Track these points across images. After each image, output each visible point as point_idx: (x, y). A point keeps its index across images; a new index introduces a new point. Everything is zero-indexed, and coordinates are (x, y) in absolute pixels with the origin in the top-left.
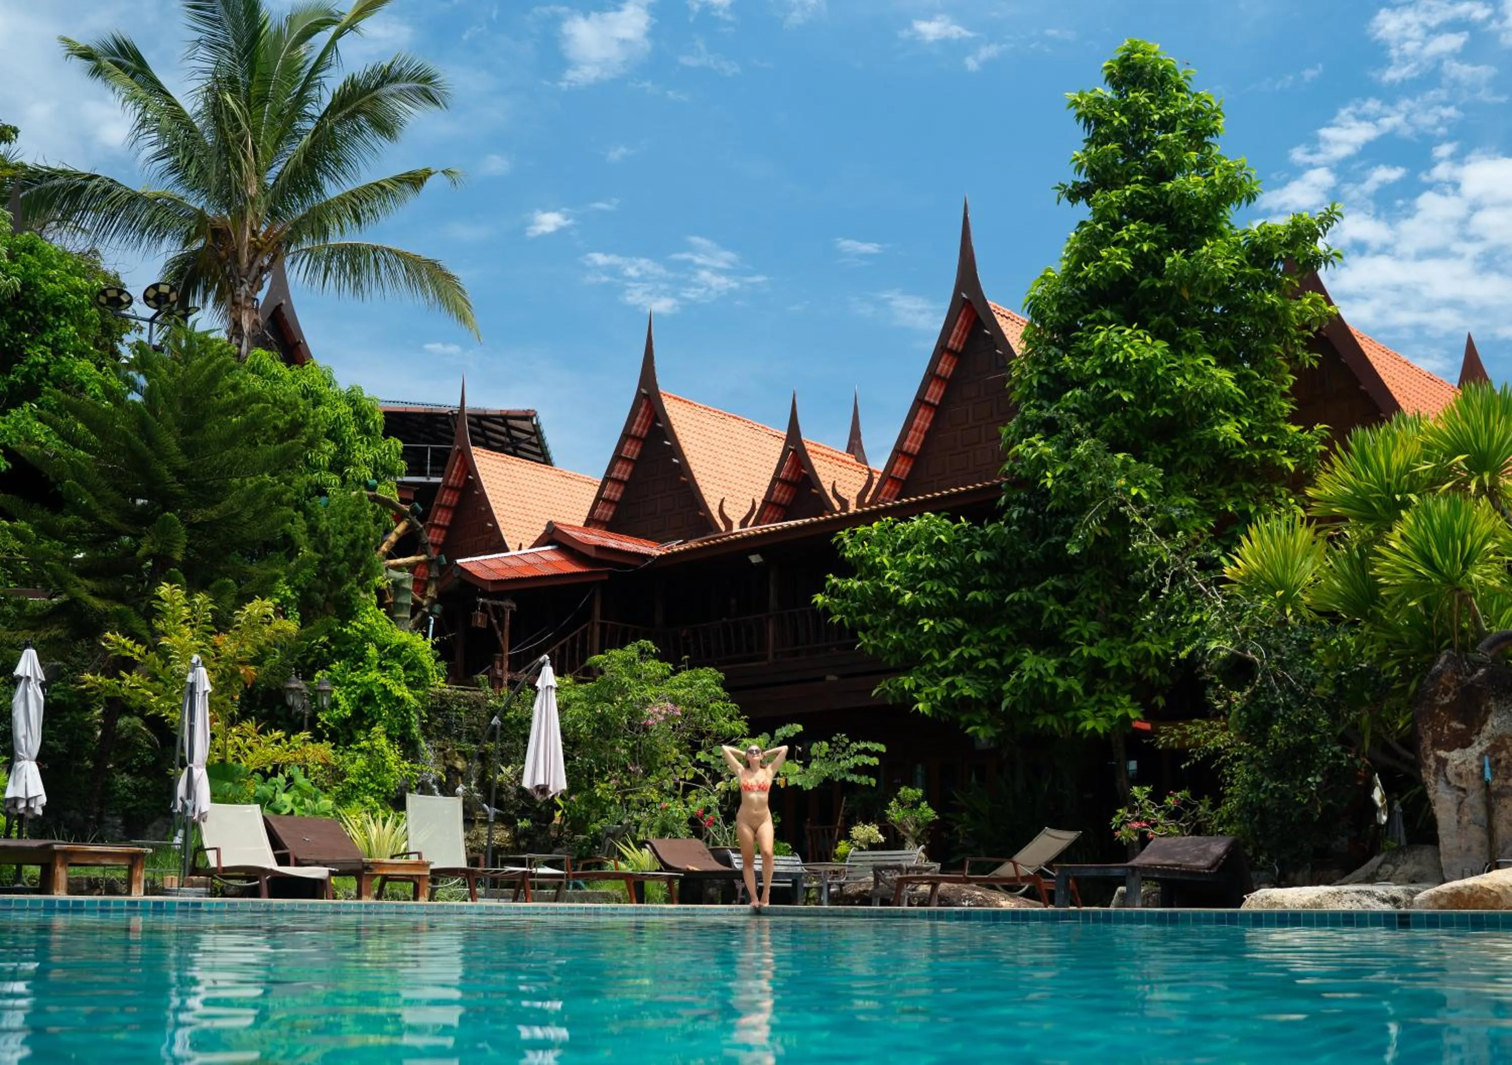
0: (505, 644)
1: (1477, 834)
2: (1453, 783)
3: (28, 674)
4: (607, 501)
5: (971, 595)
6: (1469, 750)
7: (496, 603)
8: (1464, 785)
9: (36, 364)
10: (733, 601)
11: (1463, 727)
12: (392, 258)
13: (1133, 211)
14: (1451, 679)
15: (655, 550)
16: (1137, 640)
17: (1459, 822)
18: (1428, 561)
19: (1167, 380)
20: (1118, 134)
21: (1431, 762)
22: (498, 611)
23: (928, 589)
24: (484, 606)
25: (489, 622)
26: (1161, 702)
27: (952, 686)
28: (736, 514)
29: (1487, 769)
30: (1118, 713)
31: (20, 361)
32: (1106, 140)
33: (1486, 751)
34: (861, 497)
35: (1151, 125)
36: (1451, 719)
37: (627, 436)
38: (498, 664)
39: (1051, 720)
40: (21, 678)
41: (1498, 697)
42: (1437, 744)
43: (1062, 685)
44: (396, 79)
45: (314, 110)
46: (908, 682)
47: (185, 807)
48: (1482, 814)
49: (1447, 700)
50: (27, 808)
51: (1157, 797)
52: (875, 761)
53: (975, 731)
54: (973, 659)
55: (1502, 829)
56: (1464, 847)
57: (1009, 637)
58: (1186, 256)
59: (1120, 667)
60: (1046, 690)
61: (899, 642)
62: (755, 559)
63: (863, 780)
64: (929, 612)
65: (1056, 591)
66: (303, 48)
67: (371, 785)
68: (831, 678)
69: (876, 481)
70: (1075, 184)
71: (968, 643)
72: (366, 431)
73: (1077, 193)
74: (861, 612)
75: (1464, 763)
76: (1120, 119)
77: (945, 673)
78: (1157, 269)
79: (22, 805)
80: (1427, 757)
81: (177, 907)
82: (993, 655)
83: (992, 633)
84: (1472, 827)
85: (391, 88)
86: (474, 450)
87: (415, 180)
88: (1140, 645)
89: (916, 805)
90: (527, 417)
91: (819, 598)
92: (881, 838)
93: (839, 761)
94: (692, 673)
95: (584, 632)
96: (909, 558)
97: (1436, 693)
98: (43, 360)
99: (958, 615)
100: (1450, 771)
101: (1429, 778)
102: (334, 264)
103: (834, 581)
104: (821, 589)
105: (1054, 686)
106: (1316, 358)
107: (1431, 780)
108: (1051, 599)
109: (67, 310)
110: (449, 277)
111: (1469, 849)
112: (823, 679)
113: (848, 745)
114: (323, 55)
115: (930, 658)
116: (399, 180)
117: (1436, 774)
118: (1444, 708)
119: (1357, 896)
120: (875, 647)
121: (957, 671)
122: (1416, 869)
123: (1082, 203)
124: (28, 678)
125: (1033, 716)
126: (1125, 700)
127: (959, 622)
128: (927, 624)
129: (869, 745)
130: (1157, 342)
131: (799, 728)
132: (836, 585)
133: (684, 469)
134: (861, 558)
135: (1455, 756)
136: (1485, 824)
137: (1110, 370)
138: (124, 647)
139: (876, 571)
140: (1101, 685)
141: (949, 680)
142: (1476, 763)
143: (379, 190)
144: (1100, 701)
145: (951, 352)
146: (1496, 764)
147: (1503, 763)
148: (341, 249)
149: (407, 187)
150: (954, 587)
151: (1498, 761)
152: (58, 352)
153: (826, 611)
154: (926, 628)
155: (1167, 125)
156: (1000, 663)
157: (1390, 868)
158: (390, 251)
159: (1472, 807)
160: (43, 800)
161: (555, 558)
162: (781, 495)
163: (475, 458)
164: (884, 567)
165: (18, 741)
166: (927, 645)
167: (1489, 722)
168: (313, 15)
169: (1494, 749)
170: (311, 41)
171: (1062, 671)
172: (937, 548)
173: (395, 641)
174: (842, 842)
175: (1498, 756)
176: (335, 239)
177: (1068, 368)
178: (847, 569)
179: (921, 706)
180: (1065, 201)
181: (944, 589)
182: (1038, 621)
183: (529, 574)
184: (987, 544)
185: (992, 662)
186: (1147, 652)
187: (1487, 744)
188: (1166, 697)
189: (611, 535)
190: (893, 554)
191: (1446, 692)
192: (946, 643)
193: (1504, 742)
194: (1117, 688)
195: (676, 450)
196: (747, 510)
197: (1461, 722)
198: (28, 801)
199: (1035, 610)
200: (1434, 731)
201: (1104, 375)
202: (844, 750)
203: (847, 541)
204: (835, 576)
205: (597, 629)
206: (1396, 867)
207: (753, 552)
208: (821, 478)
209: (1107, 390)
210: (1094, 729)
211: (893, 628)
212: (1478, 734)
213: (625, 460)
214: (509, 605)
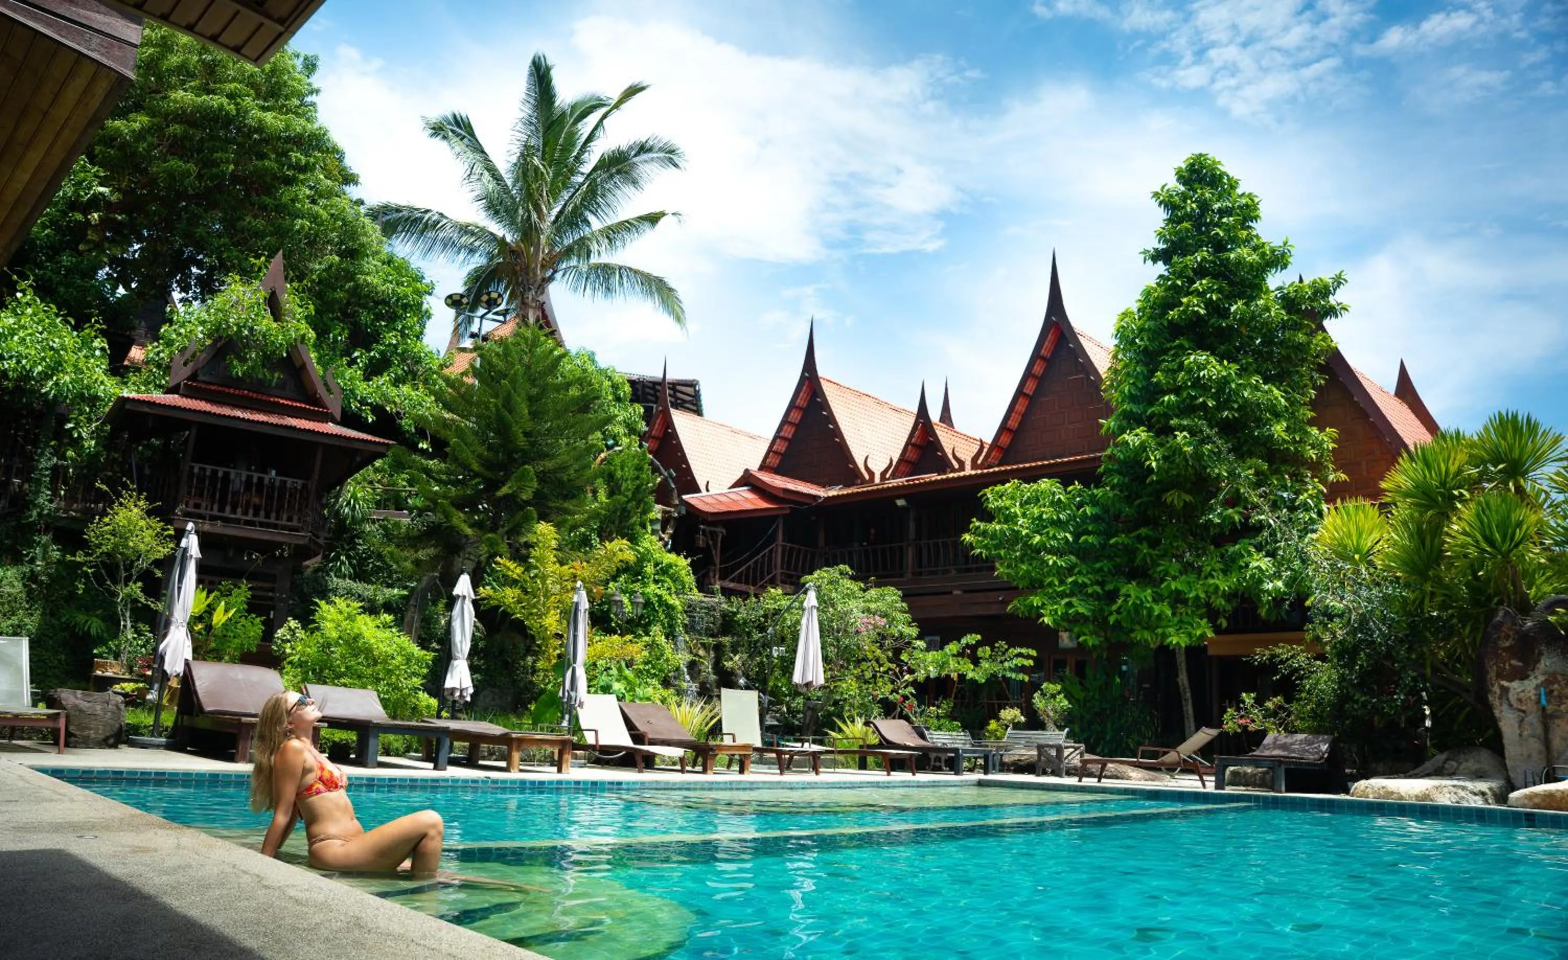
0: (718, 561)
1: (1535, 745)
2: (1515, 706)
3: (465, 594)
4: (776, 453)
5: (1083, 538)
6: (1526, 682)
7: (713, 529)
8: (1524, 708)
9: (390, 344)
10: (873, 531)
11: (1520, 664)
12: (632, 275)
13: (1201, 272)
14: (1510, 629)
15: (822, 493)
16: (1206, 578)
17: (1520, 735)
18: (1490, 541)
19: (1236, 393)
20: (1188, 217)
21: (1496, 689)
22: (713, 535)
23: (1051, 534)
24: (704, 531)
25: (708, 544)
26: (1224, 624)
27: (1069, 605)
28: (878, 467)
29: (1543, 697)
30: (1198, 633)
31: (377, 342)
32: (1180, 221)
33: (1542, 683)
34: (974, 459)
35: (1213, 211)
36: (1510, 658)
37: (792, 406)
38: (711, 574)
39: (1147, 635)
40: (458, 596)
41: (1549, 644)
42: (1500, 676)
43: (1157, 609)
44: (650, 150)
45: (586, 168)
46: (1036, 601)
47: (570, 697)
48: (1539, 730)
49: (1507, 644)
50: (461, 696)
51: (1259, 702)
52: (1031, 662)
53: (1085, 641)
54: (1084, 585)
55: (1557, 743)
56: (1525, 754)
57: (1110, 571)
58: (1246, 304)
59: (1197, 597)
60: (1145, 612)
61: (1028, 571)
62: (900, 502)
63: (1021, 676)
64: (1052, 551)
65: (1147, 538)
66: (579, 126)
67: (653, 671)
68: (956, 592)
69: (985, 450)
70: (1156, 250)
71: (1080, 573)
72: (618, 399)
73: (1156, 256)
74: (997, 547)
75: (1523, 691)
76: (1191, 206)
77: (1063, 595)
78: (1225, 314)
79: (457, 694)
80: (1493, 685)
81: (607, 786)
82: (1098, 583)
83: (1098, 565)
84: (1532, 740)
85: (644, 157)
86: (672, 411)
87: (653, 219)
88: (1211, 581)
89: (1053, 696)
90: (692, 384)
91: (967, 537)
92: (1023, 719)
93: (1002, 662)
94: (880, 590)
95: (771, 552)
96: (1036, 511)
97: (1499, 638)
98: (394, 342)
99: (1071, 553)
100: (1512, 697)
101: (1494, 699)
102: (593, 276)
103: (977, 524)
104: (968, 530)
105: (1150, 610)
106: (1325, 379)
107: (1496, 703)
108: (1145, 544)
109: (411, 306)
110: (671, 290)
111: (1529, 756)
112: (950, 593)
113: (1007, 650)
114: (596, 128)
115: (1051, 584)
116: (642, 219)
117: (1500, 698)
118: (1505, 649)
119: (1454, 790)
120: (1008, 575)
121: (1072, 594)
122: (1477, 766)
123: (1160, 263)
124: (464, 597)
125: (1132, 631)
126: (1204, 622)
127: (1073, 558)
128: (1051, 560)
129: (1024, 651)
130: (1231, 365)
131: (979, 637)
132: (979, 527)
133: (837, 432)
134: (999, 509)
135: (1515, 686)
136: (1542, 737)
137: (1197, 383)
138: (509, 569)
139: (1010, 519)
140: (1181, 609)
141: (1067, 600)
142: (1533, 692)
143: (627, 226)
144: (1181, 621)
145: (1043, 358)
146: (1549, 693)
147: (1556, 693)
148: (597, 267)
149: (647, 224)
150: (1070, 533)
151: (1552, 691)
152: (403, 335)
153: (971, 547)
154: (1051, 562)
155: (1223, 212)
156: (1102, 589)
157: (1454, 764)
158: (630, 269)
159: (1531, 724)
160: (471, 690)
161: (750, 496)
162: (912, 455)
163: (674, 417)
164: (1016, 516)
165: (455, 645)
166: (1049, 574)
167: (1542, 662)
168: (590, 100)
169: (1547, 683)
170: (585, 120)
171: (1157, 599)
172: (1057, 504)
173: (665, 562)
174: (992, 721)
175: (1551, 687)
176: (594, 260)
177: (1160, 381)
178: (988, 517)
179: (1046, 620)
180: (1150, 262)
181: (1062, 535)
182: (1132, 560)
183: (735, 508)
184: (1094, 502)
185: (1098, 589)
186: (1217, 587)
187: (1541, 678)
188: (1227, 619)
189: (778, 477)
190: (1021, 505)
191: (1507, 637)
192: (1062, 573)
193: (1556, 678)
194: (1193, 612)
195: (831, 418)
196: (885, 466)
197: (1519, 660)
198: (461, 691)
199: (1131, 552)
200: (1498, 667)
201: (1193, 386)
202: (1004, 653)
203: (989, 496)
204: (978, 520)
205: (780, 550)
206: (1460, 764)
207: (899, 497)
208: (944, 444)
209: (1195, 398)
210: (1178, 643)
211: (1023, 562)
212: (1533, 670)
213: (791, 423)
214: (721, 531)
